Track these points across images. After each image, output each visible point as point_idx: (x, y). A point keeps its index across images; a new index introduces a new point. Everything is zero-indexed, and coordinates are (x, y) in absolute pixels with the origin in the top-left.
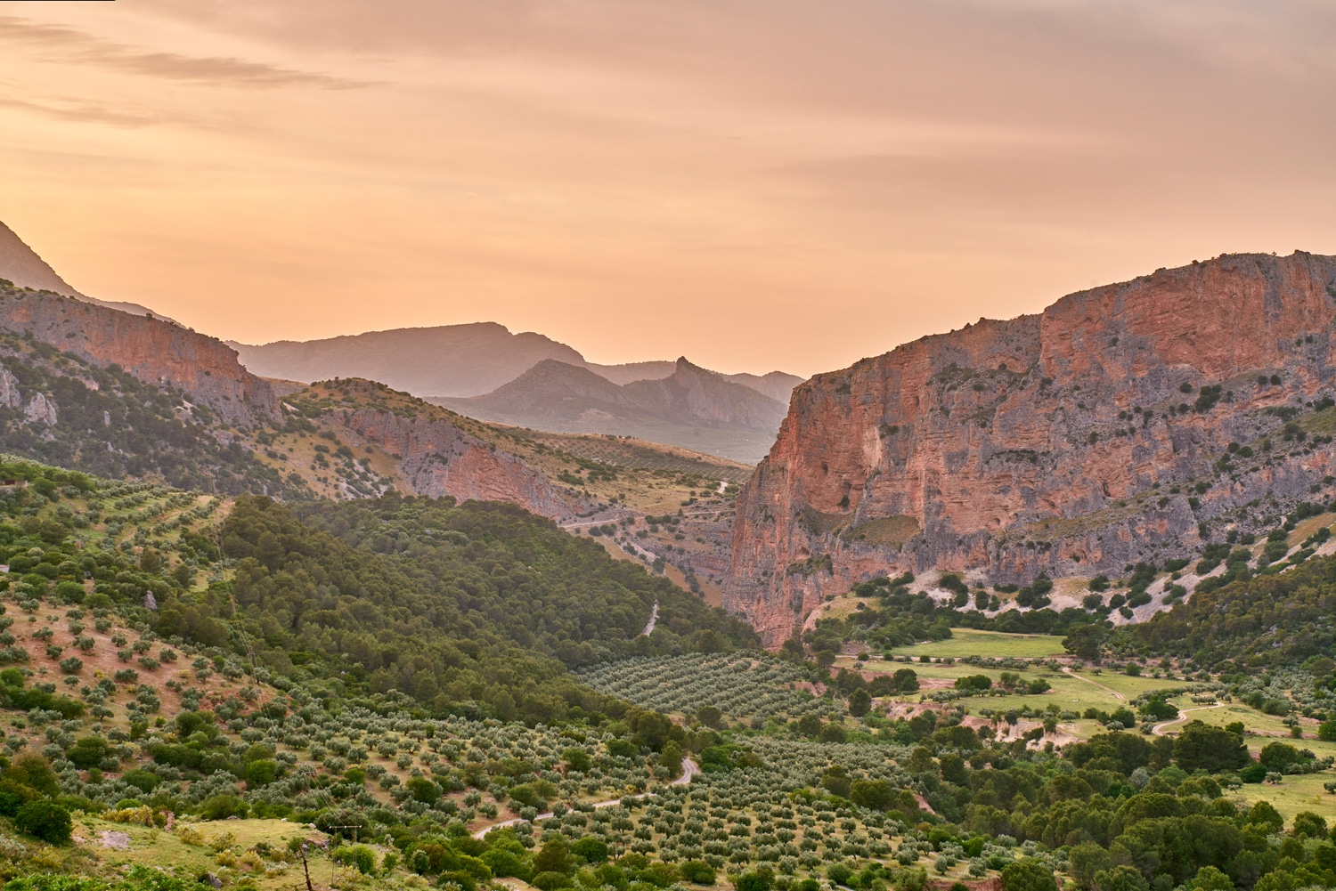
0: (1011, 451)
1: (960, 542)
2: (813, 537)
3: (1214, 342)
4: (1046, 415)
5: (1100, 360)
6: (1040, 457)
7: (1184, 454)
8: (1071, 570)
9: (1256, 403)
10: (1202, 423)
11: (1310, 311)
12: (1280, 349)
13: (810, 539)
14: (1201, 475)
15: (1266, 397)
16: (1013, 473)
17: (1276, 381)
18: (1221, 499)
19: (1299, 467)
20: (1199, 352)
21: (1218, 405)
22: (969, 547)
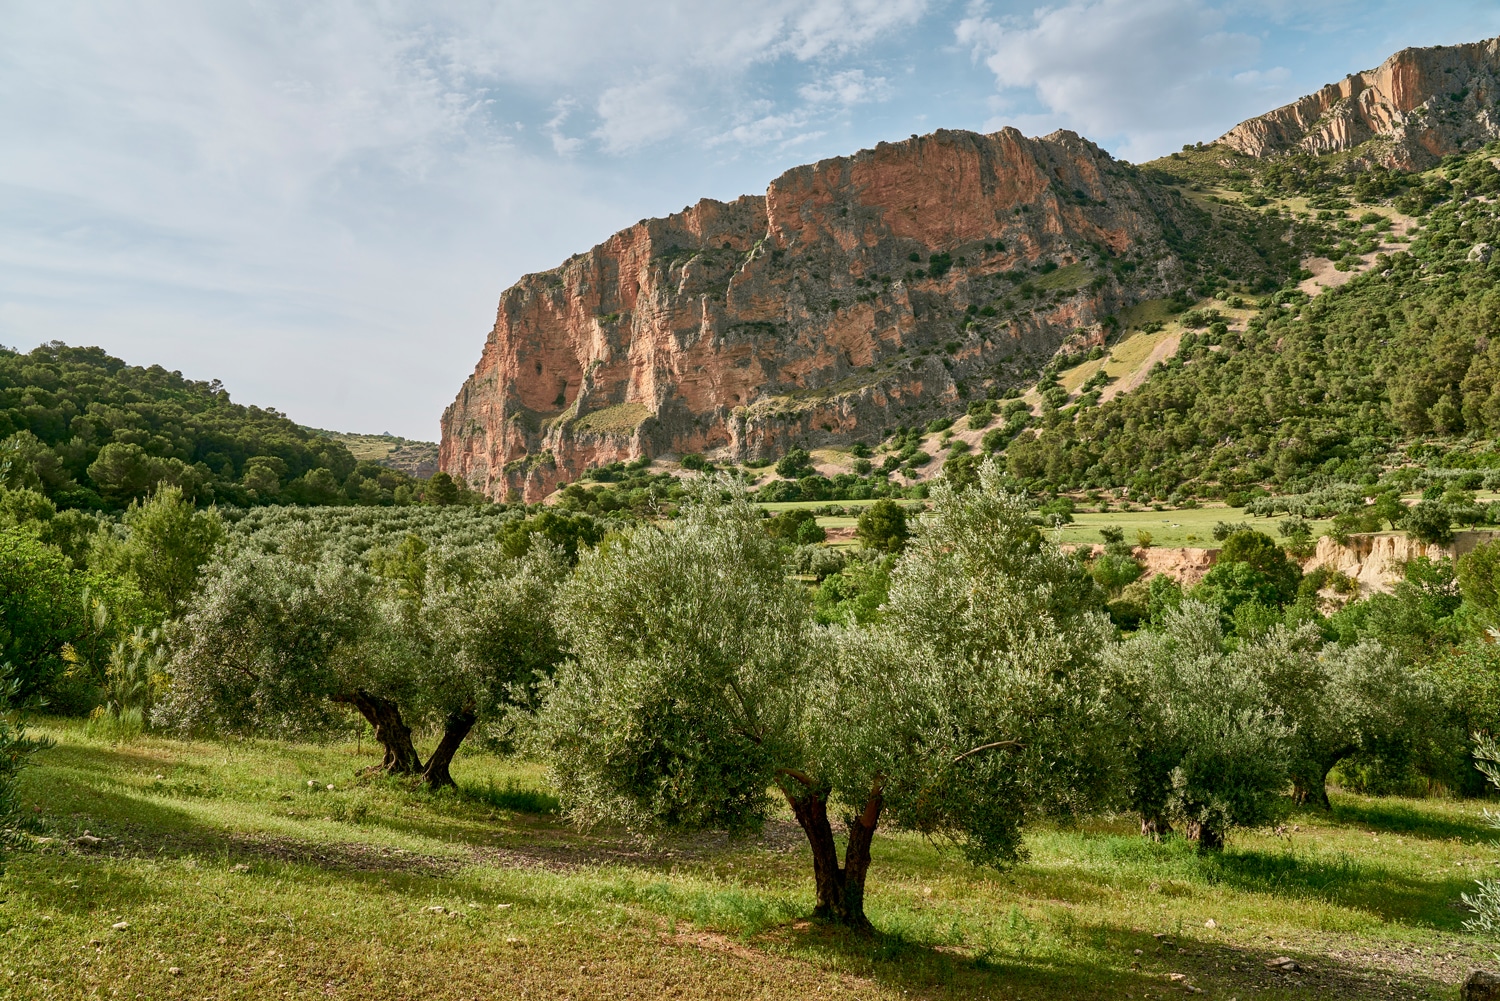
0: (747, 324)
1: (697, 422)
2: (531, 434)
3: (934, 216)
4: (781, 286)
5: (830, 231)
6: (778, 329)
7: (924, 318)
8: (825, 440)
9: (983, 270)
10: (937, 289)
11: (1023, 183)
12: (998, 219)
13: (527, 437)
14: (944, 338)
15: (993, 264)
16: (751, 345)
17: (1001, 247)
18: (972, 357)
19: (1045, 322)
20: (920, 226)
21: (952, 269)
22: (707, 426)
